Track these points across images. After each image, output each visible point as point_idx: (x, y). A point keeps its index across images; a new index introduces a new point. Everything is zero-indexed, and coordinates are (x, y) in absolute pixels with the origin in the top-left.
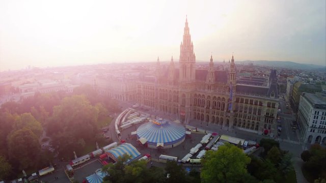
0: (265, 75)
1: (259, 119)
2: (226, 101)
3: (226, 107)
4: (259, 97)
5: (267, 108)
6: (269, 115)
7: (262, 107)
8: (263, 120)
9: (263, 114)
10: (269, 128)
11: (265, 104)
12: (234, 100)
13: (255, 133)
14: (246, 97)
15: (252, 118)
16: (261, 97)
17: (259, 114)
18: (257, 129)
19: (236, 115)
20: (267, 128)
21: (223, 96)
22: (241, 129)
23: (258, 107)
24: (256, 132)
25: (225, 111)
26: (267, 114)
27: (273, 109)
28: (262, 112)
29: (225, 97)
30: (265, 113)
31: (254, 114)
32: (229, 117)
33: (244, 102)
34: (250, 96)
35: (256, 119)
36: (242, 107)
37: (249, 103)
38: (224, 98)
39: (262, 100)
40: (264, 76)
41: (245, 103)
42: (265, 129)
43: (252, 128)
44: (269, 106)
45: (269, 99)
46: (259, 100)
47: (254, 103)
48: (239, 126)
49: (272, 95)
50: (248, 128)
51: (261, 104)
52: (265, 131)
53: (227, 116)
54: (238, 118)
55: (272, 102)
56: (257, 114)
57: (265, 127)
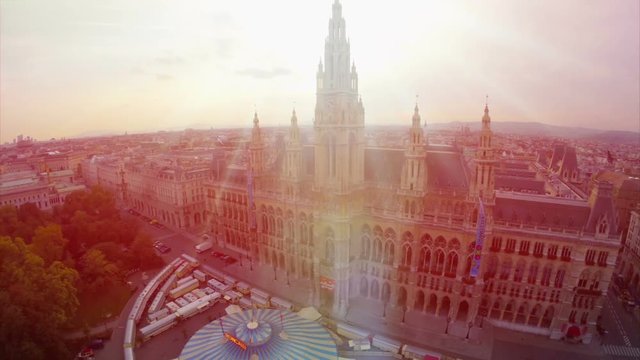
0: (508, 152)
1: (555, 298)
2: (464, 248)
3: (461, 266)
4: (564, 235)
5: (584, 267)
6: (588, 288)
7: (569, 264)
8: (567, 301)
9: (570, 284)
10: (584, 322)
11: (579, 257)
12: (487, 244)
13: (539, 335)
14: (525, 234)
15: (534, 296)
16: (571, 237)
17: (559, 284)
18: (546, 323)
19: (487, 289)
20: (578, 320)
21: (453, 236)
22: (500, 323)
23: (557, 264)
24: (544, 331)
25: (459, 278)
26: (581, 281)
27: (601, 268)
28: (566, 278)
29: (460, 237)
30: (577, 281)
31: (542, 283)
32: (470, 296)
33: (517, 250)
34: (536, 231)
35: (548, 298)
36: (507, 265)
37: (531, 252)
38: (455, 241)
39: (571, 245)
40: (504, 154)
41: (521, 253)
42: (570, 325)
43: (533, 322)
44: (589, 262)
45: (592, 240)
46: (561, 245)
47: (545, 254)
48: (496, 314)
49: (602, 230)
50: (521, 319)
51: (566, 258)
52: (570, 329)
53: (463, 294)
54: (493, 296)
55: (598, 250)
56: (552, 283)
57: (572, 320)
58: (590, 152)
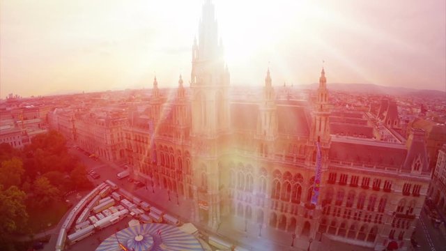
0: (350, 105)
1: (379, 220)
2: (306, 182)
3: (304, 195)
4: (386, 171)
5: (401, 197)
6: (404, 213)
7: (390, 195)
8: (388, 223)
9: (391, 209)
10: (401, 238)
11: (398, 189)
12: (324, 178)
13: (366, 248)
14: (354, 171)
15: (362, 218)
16: (391, 173)
17: (381, 210)
18: (372, 238)
19: (325, 212)
20: (396, 237)
21: (298, 171)
22: (336, 238)
23: (381, 194)
24: (369, 245)
25: (302, 204)
26: (399, 208)
27: (416, 198)
28: (387, 205)
29: (303, 174)
30: (397, 207)
31: (368, 209)
32: (311, 217)
33: (348, 183)
34: (363, 168)
35: (373, 220)
36: (340, 194)
37: (360, 184)
38: (299, 176)
39: (391, 179)
40: (347, 106)
41: (351, 185)
42: (390, 241)
43: (362, 237)
44: (406, 193)
45: (409, 176)
46: (384, 179)
47: (371, 186)
48: (332, 231)
49: (417, 168)
50: (351, 235)
51: (387, 189)
52: (390, 243)
53: (306, 216)
54: (330, 218)
55: (413, 184)
56: (376, 209)
57: (391, 237)
58: (408, 104)
